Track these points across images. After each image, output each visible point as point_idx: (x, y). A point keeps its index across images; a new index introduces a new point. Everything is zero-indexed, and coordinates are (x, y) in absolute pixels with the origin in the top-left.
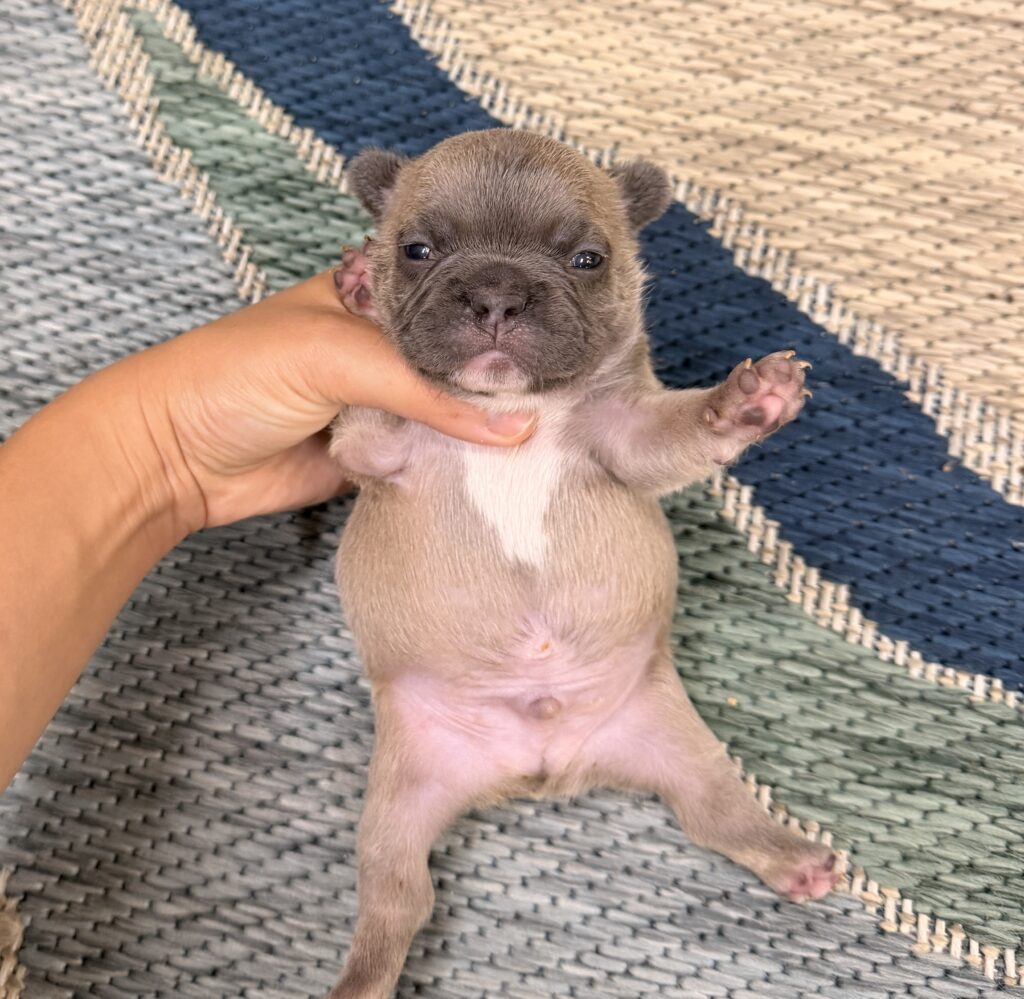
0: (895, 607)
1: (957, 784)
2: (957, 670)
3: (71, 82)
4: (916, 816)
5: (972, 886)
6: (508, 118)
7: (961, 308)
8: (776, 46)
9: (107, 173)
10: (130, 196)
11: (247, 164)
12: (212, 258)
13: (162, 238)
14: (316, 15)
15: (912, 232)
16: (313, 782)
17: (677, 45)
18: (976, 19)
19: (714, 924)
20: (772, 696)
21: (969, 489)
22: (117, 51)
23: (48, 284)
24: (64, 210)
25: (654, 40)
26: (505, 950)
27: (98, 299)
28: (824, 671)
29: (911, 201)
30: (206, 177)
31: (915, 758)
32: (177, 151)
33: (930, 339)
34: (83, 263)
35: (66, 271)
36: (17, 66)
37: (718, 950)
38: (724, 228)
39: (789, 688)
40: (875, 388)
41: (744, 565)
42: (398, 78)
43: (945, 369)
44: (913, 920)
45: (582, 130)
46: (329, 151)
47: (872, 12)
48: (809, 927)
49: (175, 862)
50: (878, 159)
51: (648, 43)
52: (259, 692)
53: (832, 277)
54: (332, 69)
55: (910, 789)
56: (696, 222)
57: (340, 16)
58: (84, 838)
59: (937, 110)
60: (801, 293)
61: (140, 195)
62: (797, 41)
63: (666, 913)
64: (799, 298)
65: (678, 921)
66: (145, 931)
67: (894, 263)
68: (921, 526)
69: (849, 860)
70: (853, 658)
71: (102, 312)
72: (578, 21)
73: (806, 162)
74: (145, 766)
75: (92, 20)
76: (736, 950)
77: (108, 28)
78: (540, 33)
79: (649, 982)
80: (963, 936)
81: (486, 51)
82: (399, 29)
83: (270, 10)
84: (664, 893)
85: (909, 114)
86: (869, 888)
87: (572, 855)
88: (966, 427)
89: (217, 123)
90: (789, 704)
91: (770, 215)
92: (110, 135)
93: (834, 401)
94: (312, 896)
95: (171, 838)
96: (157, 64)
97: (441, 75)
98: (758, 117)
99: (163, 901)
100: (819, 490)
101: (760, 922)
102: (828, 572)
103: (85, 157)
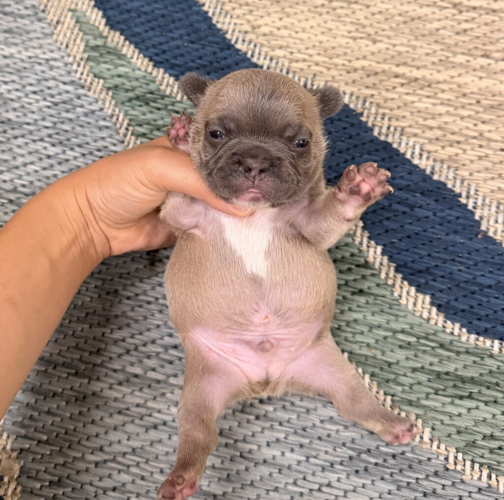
0: (453, 306)
1: (485, 395)
2: (485, 338)
3: (44, 46)
4: (464, 411)
5: (492, 446)
6: (260, 62)
7: (487, 156)
8: (394, 25)
9: (61, 91)
10: (73, 103)
11: (131, 86)
12: (113, 133)
13: (89, 123)
14: (165, 12)
15: (462, 118)
16: (163, 394)
17: (344, 25)
18: (494, 11)
19: (363, 465)
20: (392, 351)
21: (491, 247)
22: (67, 30)
23: (33, 147)
24: (40, 110)
25: (333, 23)
26: (258, 478)
27: (57, 154)
28: (418, 338)
29: (461, 102)
30: (110, 93)
31: (464, 382)
32: (96, 80)
33: (471, 172)
34: (50, 136)
35: (42, 140)
36: (17, 39)
37: (364, 478)
38: (368, 117)
39: (401, 347)
40: (444, 196)
41: (378, 285)
42: (206, 43)
43: (479, 187)
44: (463, 463)
45: (297, 68)
46: (172, 80)
47: (443, 8)
48: (410, 467)
49: (95, 434)
50: (445, 81)
51: (330, 25)
52: (136, 349)
53: (422, 141)
54: (173, 39)
55: (461, 398)
56: (354, 113)
57: (177, 12)
58: (50, 422)
59: (475, 57)
60: (407, 149)
61: (79, 102)
62: (405, 22)
63: (339, 460)
64: (406, 152)
65: (345, 464)
66: (80, 469)
67: (453, 133)
68: (467, 266)
69: (431, 433)
70: (432, 332)
71: (59, 160)
72: (296, 14)
73: (409, 83)
74: (80, 386)
75: (54, 16)
76: (374, 478)
77: (62, 19)
78: (277, 20)
79: (331, 494)
80: (488, 471)
81: (250, 29)
82: (206, 18)
83: (143, 9)
84: (338, 449)
85: (461, 59)
86: (441, 447)
87: (292, 430)
88: (489, 216)
89: (116, 66)
90: (400, 355)
91: (391, 110)
92: (63, 72)
93: (423, 203)
94: (162, 451)
95: (93, 422)
96: (87, 37)
97: (227, 41)
98: (385, 60)
99: (89, 453)
100: (416, 247)
101: (386, 464)
102: (420, 289)
103: (51, 83)
